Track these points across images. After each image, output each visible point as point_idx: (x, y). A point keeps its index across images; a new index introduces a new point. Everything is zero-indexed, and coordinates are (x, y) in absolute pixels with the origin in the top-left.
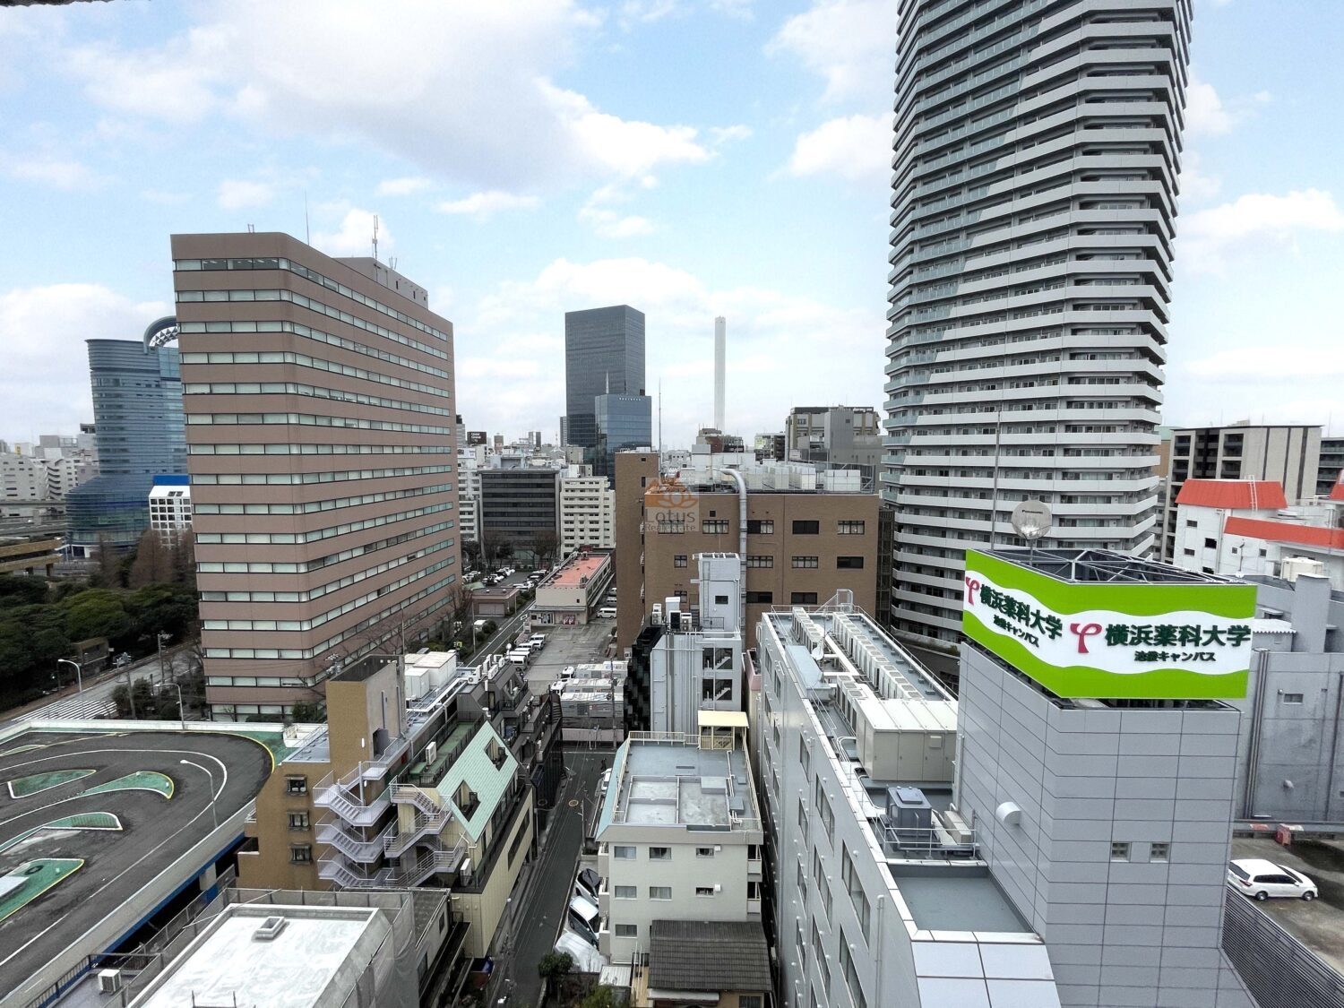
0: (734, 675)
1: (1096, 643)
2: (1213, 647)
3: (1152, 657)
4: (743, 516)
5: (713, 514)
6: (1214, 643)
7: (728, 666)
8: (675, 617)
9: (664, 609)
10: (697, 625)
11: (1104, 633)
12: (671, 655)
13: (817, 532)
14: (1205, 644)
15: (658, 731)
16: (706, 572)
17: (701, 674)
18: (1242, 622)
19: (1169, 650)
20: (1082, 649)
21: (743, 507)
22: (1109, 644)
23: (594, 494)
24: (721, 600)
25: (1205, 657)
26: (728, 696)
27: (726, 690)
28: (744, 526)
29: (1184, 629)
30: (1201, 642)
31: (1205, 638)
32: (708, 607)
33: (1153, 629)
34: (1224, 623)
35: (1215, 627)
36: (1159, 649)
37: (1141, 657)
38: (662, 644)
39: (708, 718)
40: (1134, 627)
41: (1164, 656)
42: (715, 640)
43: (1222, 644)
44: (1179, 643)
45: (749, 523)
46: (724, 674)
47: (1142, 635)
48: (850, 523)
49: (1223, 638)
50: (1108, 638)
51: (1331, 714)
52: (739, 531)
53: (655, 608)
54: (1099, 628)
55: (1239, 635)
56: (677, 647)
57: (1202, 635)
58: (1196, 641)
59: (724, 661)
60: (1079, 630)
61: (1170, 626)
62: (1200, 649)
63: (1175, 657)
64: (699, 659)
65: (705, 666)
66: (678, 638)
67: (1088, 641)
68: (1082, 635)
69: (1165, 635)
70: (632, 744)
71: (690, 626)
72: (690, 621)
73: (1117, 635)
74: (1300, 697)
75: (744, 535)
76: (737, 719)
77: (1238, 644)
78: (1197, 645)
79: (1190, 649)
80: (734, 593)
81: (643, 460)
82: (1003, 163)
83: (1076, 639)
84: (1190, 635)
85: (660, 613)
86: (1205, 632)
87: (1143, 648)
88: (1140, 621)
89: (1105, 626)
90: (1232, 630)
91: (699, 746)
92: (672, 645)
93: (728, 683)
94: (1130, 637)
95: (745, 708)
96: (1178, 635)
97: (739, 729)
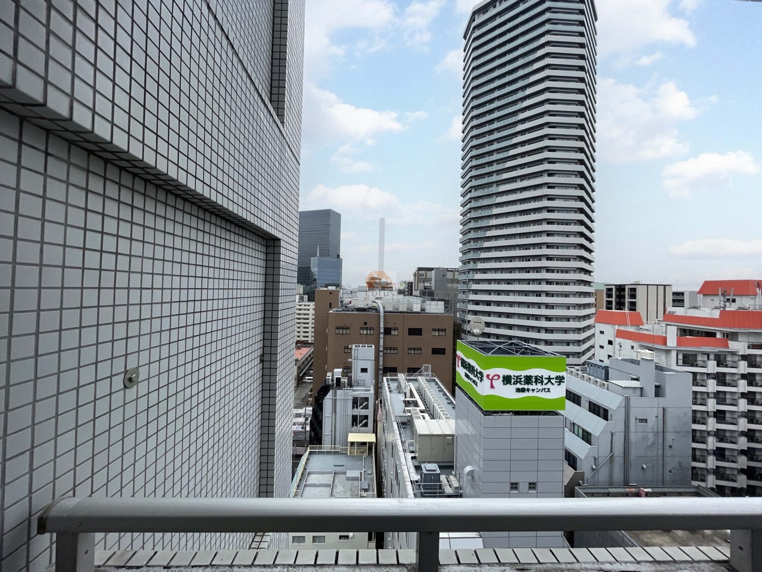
0: (369, 412)
1: (498, 383)
2: (549, 386)
3: (523, 390)
4: (382, 325)
5: (365, 324)
6: (549, 383)
7: (366, 407)
8: (338, 380)
9: (333, 376)
10: (350, 385)
11: (501, 379)
12: (335, 402)
13: (421, 334)
14: (546, 384)
15: (326, 445)
16: (356, 355)
17: (351, 412)
18: (561, 374)
19: (530, 387)
20: (492, 387)
21: (382, 320)
22: (504, 384)
23: (306, 312)
24: (364, 370)
25: (546, 390)
26: (366, 425)
27: (365, 421)
28: (382, 330)
29: (536, 377)
30: (544, 383)
31: (546, 381)
32: (356, 374)
33: (523, 377)
34: (553, 375)
35: (549, 376)
36: (526, 387)
37: (518, 390)
38: (330, 395)
39: (353, 437)
40: (514, 376)
41: (528, 390)
42: (360, 392)
43: (553, 384)
44: (534, 384)
45: (385, 329)
46: (363, 412)
47: (518, 380)
48: (439, 330)
49: (553, 381)
50: (503, 381)
51: (661, 430)
52: (379, 333)
53: (328, 375)
54: (499, 376)
55: (560, 380)
56: (338, 397)
57: (544, 380)
58: (542, 382)
59: (364, 404)
60: (490, 377)
61: (530, 376)
62: (544, 386)
63: (533, 390)
64: (350, 403)
65: (353, 408)
66: (339, 392)
67: (494, 383)
68: (492, 380)
69: (528, 380)
70: (310, 453)
71: (346, 385)
72: (346, 382)
73: (507, 380)
74: (646, 421)
75: (382, 336)
76: (370, 438)
77: (559, 385)
78: (542, 384)
79: (539, 386)
80: (370, 366)
81: (331, 293)
82: (512, 152)
83: (490, 381)
84: (539, 380)
85: (330, 378)
86: (546, 378)
87: (519, 386)
88: (517, 373)
89: (501, 376)
90: (557, 378)
91: (348, 454)
92: (335, 396)
93: (366, 417)
94: (513, 381)
95: (375, 431)
96: (533, 380)
97: (371, 443)
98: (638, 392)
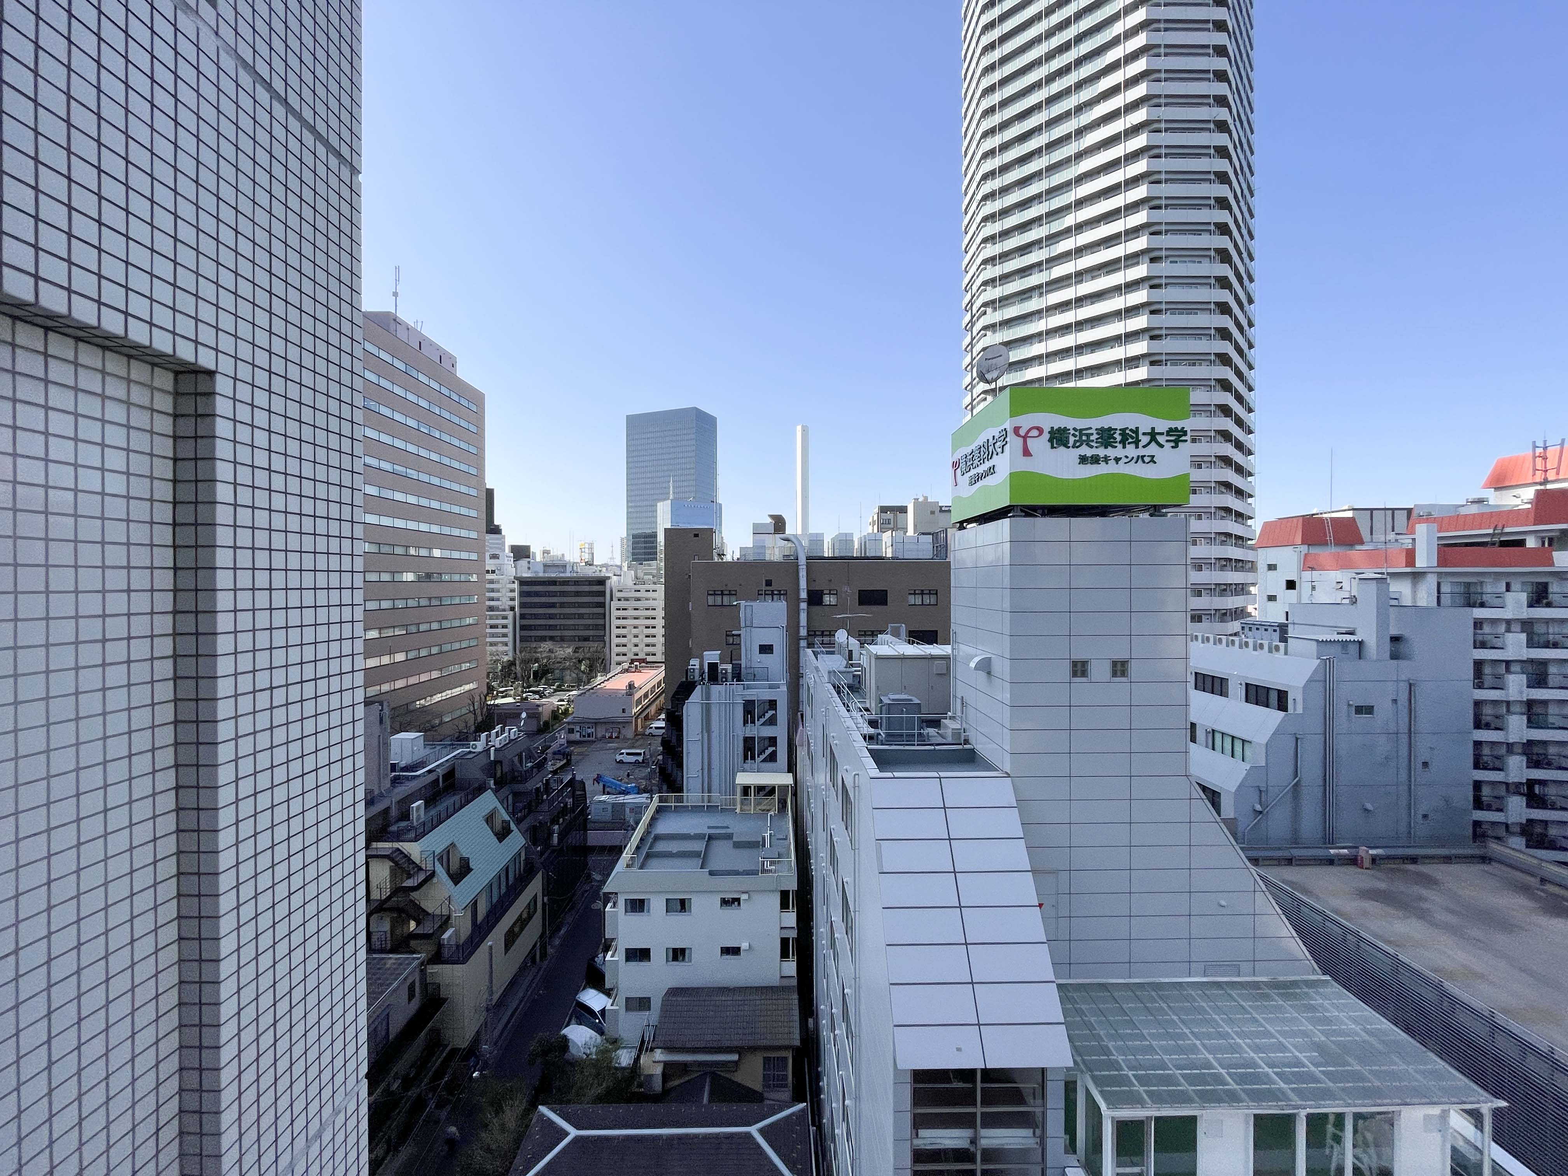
0: (780, 732)
1: (1040, 445)
2: (1153, 449)
3: (1095, 460)
4: (803, 584)
5: (769, 583)
6: (1153, 444)
7: (772, 721)
8: (713, 667)
9: (701, 665)
10: (737, 676)
11: (1046, 436)
12: (707, 710)
13: (885, 603)
14: (1144, 447)
15: (692, 794)
16: (749, 617)
17: (742, 731)
18: (1179, 424)
19: (1111, 452)
20: (1027, 453)
21: (803, 573)
22: (1053, 447)
24: (766, 649)
25: (1147, 459)
26: (772, 758)
27: (771, 749)
28: (804, 595)
29: (1123, 430)
30: (1141, 444)
31: (1144, 440)
32: (750, 657)
33: (1093, 431)
34: (1162, 426)
35: (1153, 429)
36: (1101, 452)
37: (1083, 460)
38: (696, 696)
39: (743, 779)
40: (1075, 429)
41: (1106, 459)
42: (760, 693)
43: (1162, 446)
44: (1120, 446)
45: (810, 593)
46: (768, 732)
47: (1083, 438)
48: (922, 593)
49: (1161, 439)
50: (1051, 440)
51: (1404, 728)
52: (798, 600)
53: (692, 662)
54: (1041, 431)
55: (1177, 436)
56: (714, 699)
57: (1141, 437)
58: (1137, 443)
59: (768, 716)
60: (1022, 432)
61: (1110, 429)
62: (1141, 452)
63: (1117, 460)
64: (739, 712)
65: (745, 722)
66: (716, 689)
67: (1031, 444)
68: (1025, 438)
69: (1106, 437)
70: (659, 810)
71: (730, 677)
72: (730, 671)
73: (1059, 438)
74: (1368, 710)
75: (803, 605)
76: (782, 779)
77: (1176, 446)
78: (1137, 447)
79: (1131, 451)
80: (778, 639)
81: (696, 535)
83: (1021, 440)
84: (1129, 437)
85: (697, 667)
86: (1144, 434)
87: (1088, 452)
88: (1081, 423)
89: (1047, 429)
90: (1170, 432)
91: (738, 811)
92: (708, 698)
93: (773, 741)
94: (1072, 439)
95: (791, 768)
96: (1119, 438)
97: (784, 788)
98: (1353, 650)
